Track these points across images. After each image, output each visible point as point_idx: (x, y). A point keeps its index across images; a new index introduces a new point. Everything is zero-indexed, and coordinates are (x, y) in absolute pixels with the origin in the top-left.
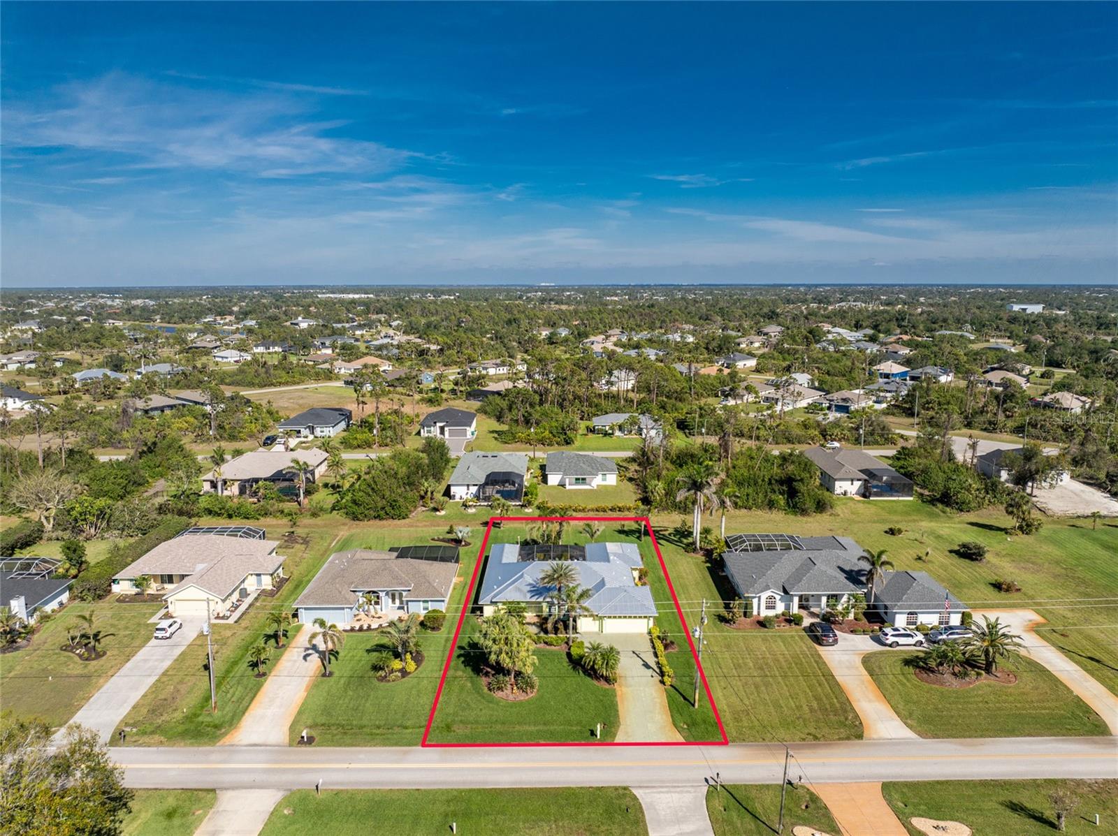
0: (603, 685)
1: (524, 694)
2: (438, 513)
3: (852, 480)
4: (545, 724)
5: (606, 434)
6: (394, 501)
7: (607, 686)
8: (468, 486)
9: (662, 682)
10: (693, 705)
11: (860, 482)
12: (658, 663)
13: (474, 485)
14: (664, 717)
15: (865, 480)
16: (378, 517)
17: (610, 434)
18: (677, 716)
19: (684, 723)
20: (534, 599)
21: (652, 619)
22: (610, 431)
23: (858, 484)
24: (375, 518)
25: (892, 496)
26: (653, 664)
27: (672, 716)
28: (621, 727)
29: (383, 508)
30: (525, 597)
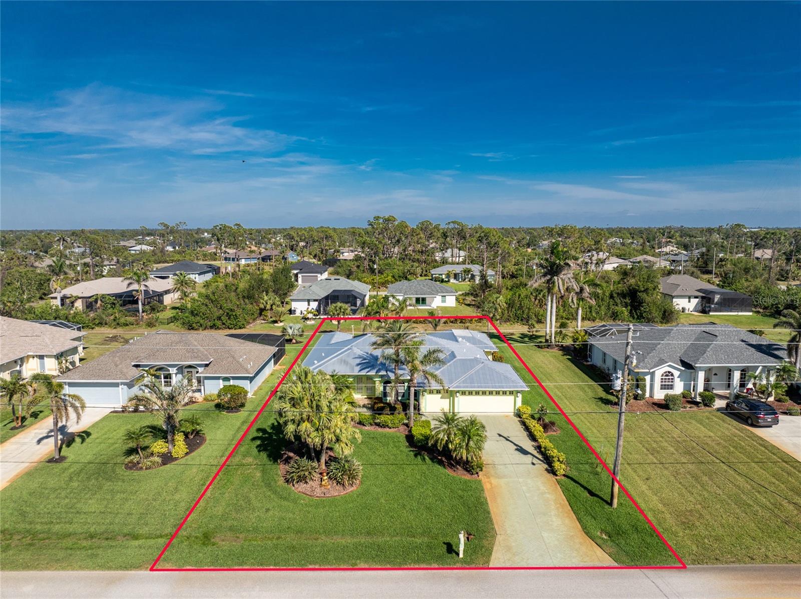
0: (460, 474)
1: (339, 487)
2: (276, 325)
3: (689, 298)
4: (369, 533)
5: (442, 281)
6: (231, 310)
7: (467, 477)
8: (309, 301)
9: (552, 471)
10: (610, 504)
11: (697, 300)
12: (539, 448)
13: (315, 300)
14: (567, 521)
15: (703, 298)
16: (213, 327)
17: (446, 281)
18: (588, 520)
19: (602, 531)
20: (363, 373)
21: (520, 395)
22: (447, 280)
23: (695, 301)
24: (211, 327)
25: (731, 311)
26: (531, 449)
27: (579, 520)
28: (498, 537)
29: (219, 318)
30: (353, 370)
